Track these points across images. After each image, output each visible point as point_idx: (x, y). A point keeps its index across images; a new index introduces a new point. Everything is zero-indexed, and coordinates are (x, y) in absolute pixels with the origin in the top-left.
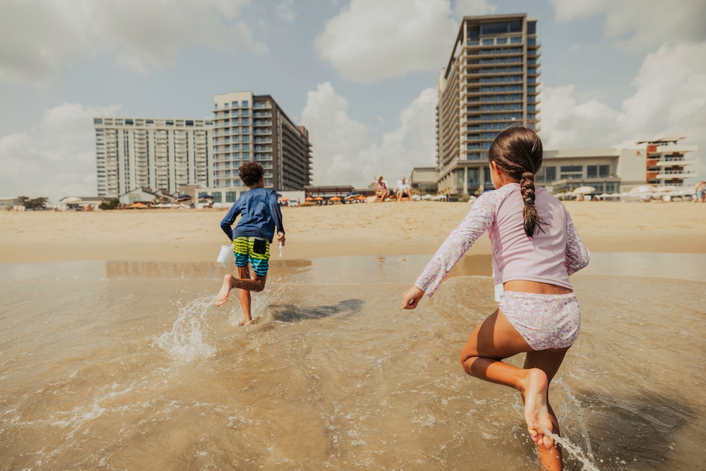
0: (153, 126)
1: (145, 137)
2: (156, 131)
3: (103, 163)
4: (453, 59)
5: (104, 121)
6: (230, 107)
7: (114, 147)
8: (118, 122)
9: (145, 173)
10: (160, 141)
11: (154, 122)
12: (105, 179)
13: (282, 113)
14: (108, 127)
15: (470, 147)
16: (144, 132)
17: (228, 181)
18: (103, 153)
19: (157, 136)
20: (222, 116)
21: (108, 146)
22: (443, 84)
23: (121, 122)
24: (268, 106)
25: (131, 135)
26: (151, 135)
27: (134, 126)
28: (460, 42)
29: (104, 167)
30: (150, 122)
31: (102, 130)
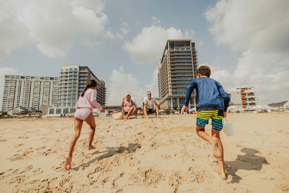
0: (34, 79)
1: (30, 84)
2: (35, 81)
3: (7, 95)
4: (164, 56)
5: (10, 77)
6: (69, 71)
7: (13, 88)
8: (17, 77)
9: (28, 100)
10: (36, 86)
11: (35, 77)
12: (7, 103)
13: (93, 74)
14: (12, 79)
15: (173, 89)
16: (30, 82)
17: (65, 104)
18: (8, 91)
19: (35, 84)
20: (65, 75)
21: (11, 88)
22: (160, 66)
23: (19, 77)
24: (86, 71)
25: (23, 83)
26: (33, 83)
27: (25, 79)
28: (166, 49)
29: (7, 97)
30: (33, 78)
31: (9, 81)
